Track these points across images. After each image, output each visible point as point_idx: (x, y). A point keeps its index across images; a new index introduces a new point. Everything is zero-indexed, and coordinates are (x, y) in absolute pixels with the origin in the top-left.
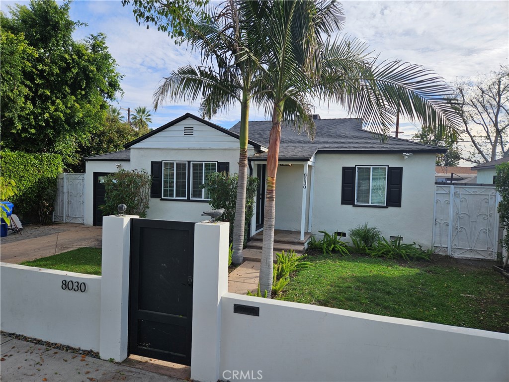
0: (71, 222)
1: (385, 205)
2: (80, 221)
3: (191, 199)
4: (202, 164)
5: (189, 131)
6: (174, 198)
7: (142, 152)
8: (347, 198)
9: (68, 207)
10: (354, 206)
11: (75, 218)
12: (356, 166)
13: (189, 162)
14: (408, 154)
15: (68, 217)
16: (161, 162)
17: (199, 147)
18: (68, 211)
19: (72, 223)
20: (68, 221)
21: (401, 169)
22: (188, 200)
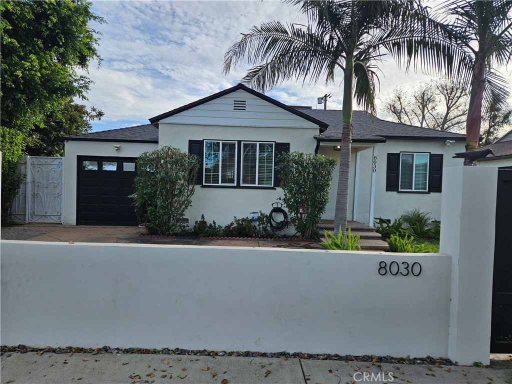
0: (38, 221)
1: (427, 191)
2: (55, 220)
3: (241, 185)
4: (256, 145)
5: (240, 106)
6: (220, 184)
7: (176, 128)
8: (392, 185)
9: (33, 202)
10: (399, 192)
11: (46, 216)
12: (400, 152)
13: (239, 142)
14: (451, 141)
15: (33, 214)
16: (203, 141)
17: (253, 125)
18: (33, 207)
19: (39, 223)
20: (33, 221)
21: (442, 156)
22: (238, 186)
